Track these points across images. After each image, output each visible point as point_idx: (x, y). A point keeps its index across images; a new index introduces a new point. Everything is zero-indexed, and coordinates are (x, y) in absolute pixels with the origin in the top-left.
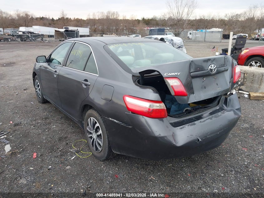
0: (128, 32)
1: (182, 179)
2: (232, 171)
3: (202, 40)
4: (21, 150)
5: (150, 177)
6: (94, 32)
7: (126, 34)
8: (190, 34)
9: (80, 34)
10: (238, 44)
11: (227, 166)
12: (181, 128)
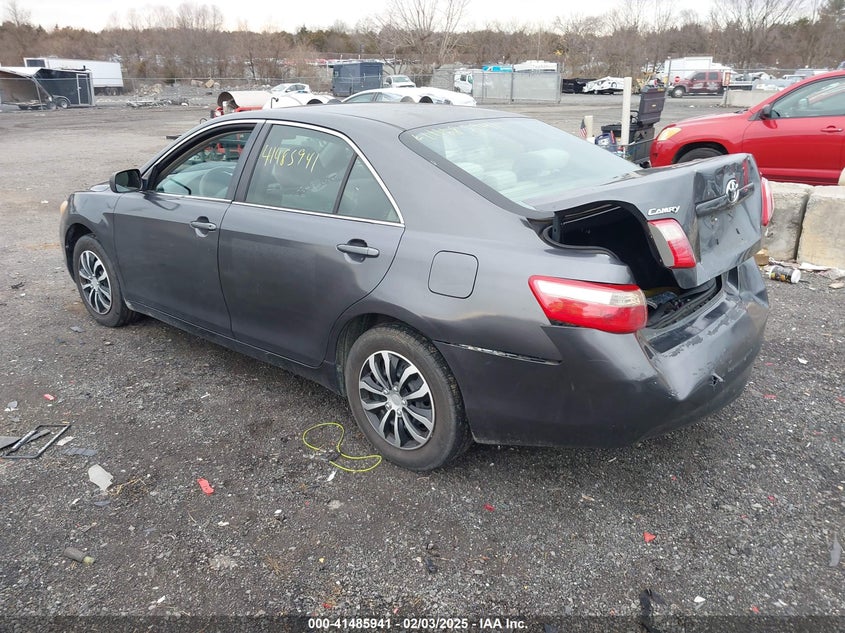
0: (261, 74)
1: (664, 491)
2: (768, 454)
3: (505, 96)
4: (149, 475)
5: (580, 496)
6: (138, 76)
7: (254, 81)
8: (463, 79)
9: (96, 82)
10: (645, 111)
11: (752, 444)
12: (674, 354)
